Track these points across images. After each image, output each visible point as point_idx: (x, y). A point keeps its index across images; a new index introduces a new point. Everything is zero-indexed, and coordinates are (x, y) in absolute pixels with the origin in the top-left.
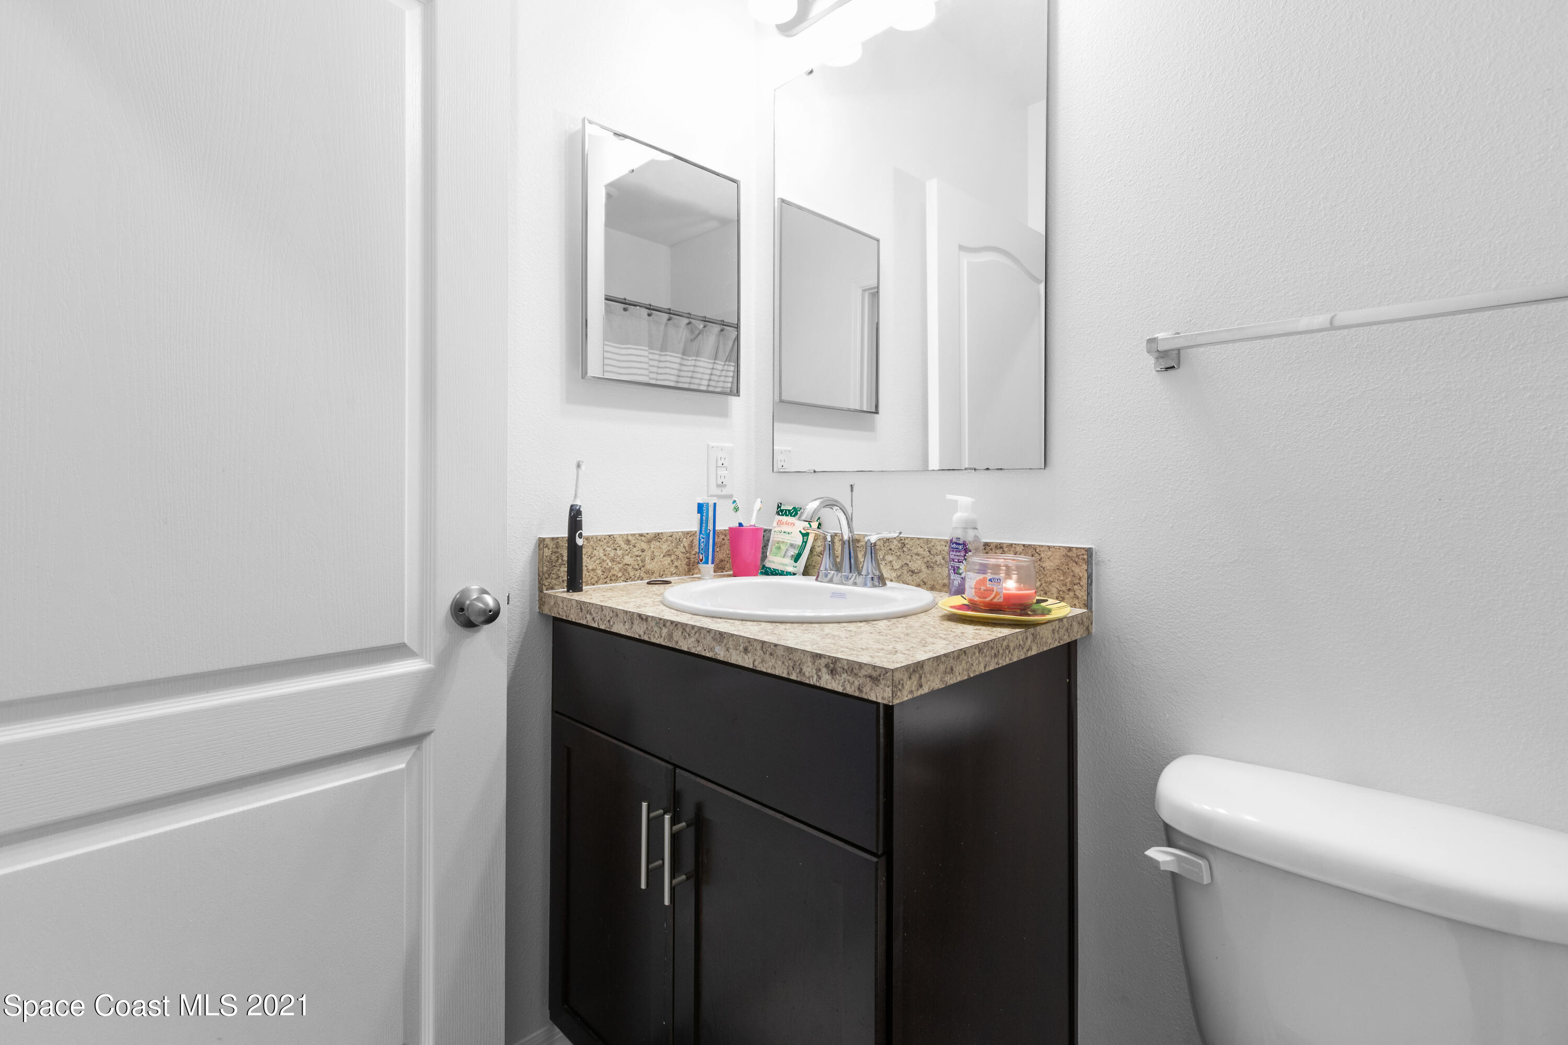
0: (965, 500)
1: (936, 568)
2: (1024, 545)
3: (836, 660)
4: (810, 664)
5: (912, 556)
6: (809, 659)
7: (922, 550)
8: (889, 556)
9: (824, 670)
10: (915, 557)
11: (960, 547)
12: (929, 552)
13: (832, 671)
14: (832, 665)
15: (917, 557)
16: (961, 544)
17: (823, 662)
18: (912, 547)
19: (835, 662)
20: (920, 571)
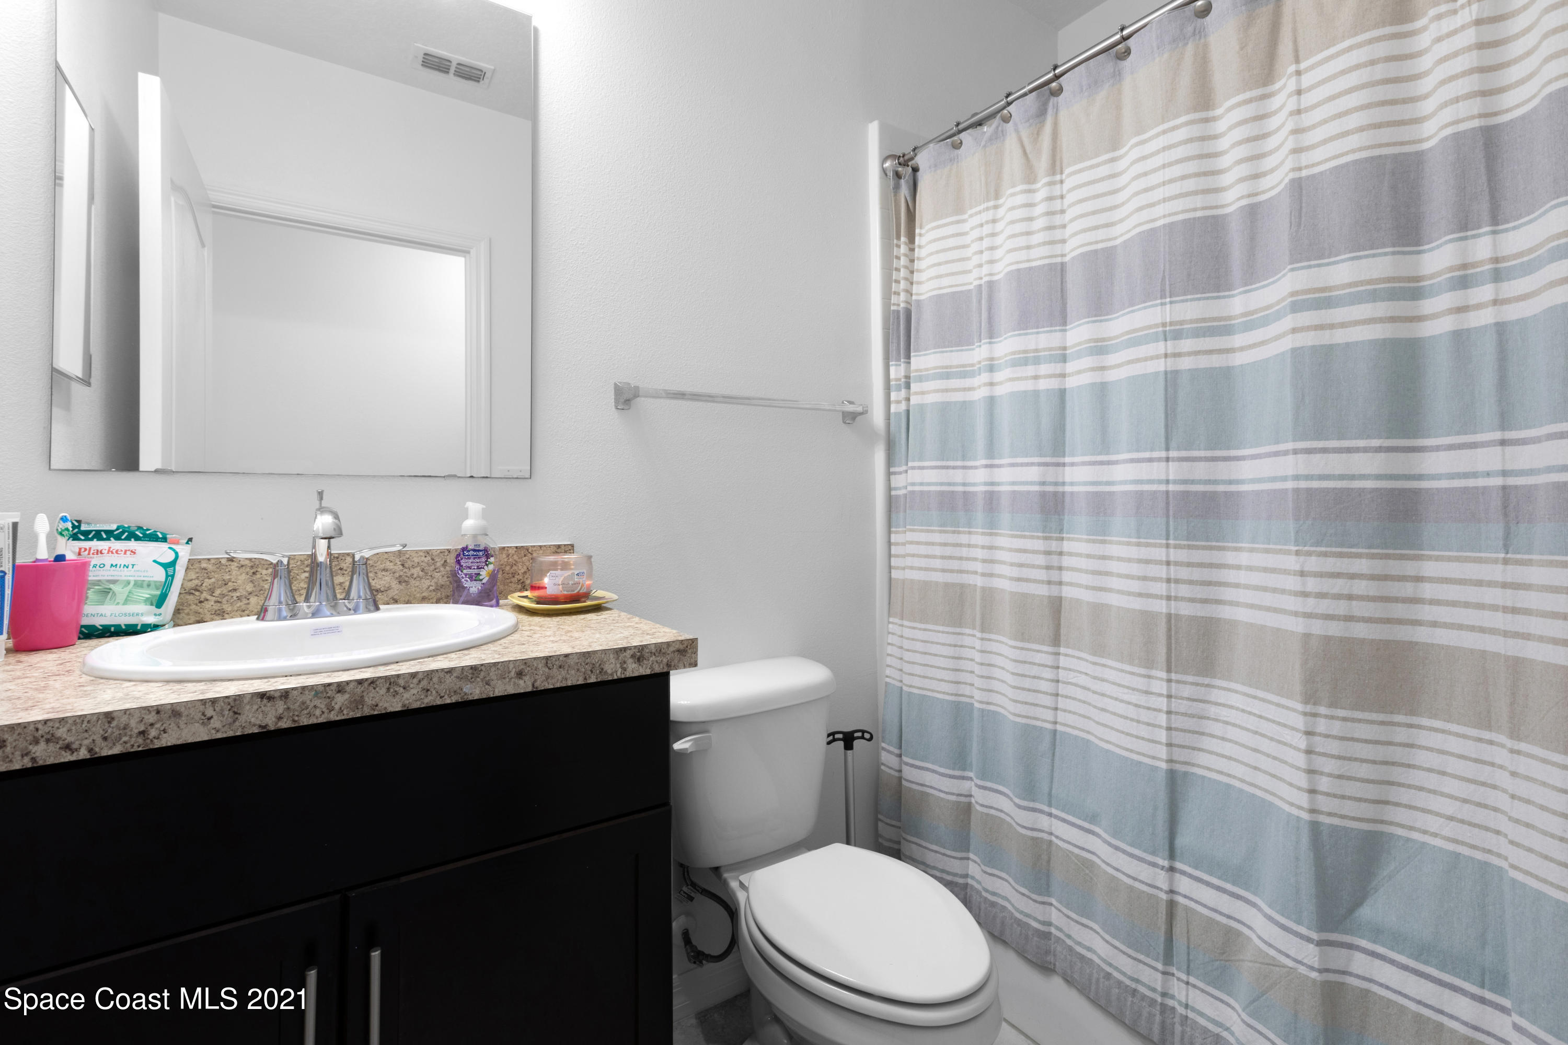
0: (474, 507)
1: (412, 582)
2: (516, 547)
3: (642, 648)
4: (613, 661)
5: (376, 573)
6: (612, 656)
7: (392, 564)
8: (339, 577)
9: (630, 661)
10: (380, 574)
11: (481, 553)
12: (403, 565)
13: (639, 660)
14: (638, 654)
15: (383, 573)
16: (481, 551)
17: (629, 653)
18: (375, 562)
19: (643, 649)
20: (389, 588)
